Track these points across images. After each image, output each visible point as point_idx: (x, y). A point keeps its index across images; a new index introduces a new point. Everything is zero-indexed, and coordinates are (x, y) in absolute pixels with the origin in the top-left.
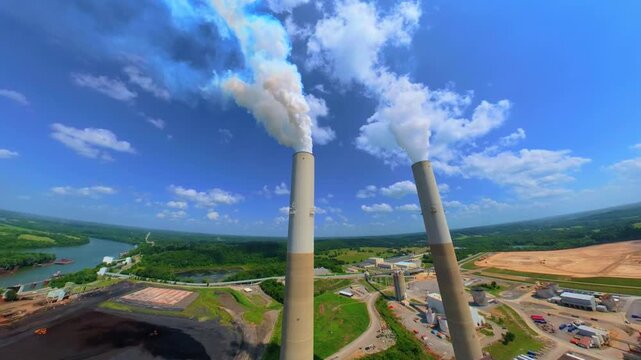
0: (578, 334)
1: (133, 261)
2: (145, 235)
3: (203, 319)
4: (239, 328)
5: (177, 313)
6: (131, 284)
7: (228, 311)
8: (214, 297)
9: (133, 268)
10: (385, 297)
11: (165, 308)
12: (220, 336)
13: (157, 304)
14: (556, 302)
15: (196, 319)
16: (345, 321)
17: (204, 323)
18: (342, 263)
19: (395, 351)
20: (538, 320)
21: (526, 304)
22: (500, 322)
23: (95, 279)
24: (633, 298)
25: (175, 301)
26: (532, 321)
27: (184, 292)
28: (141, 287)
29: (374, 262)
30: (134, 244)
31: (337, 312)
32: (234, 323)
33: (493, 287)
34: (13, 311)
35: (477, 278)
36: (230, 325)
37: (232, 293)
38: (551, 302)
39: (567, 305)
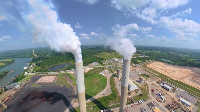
0: (160, 97)
1: (33, 66)
2: (32, 52)
3: (62, 86)
4: (72, 88)
5: (54, 85)
6: (37, 76)
7: (68, 82)
8: (63, 77)
9: (34, 69)
10: (114, 75)
11: (50, 83)
12: (67, 91)
13: (47, 83)
14: (161, 86)
15: (59, 86)
16: (100, 85)
17: (62, 87)
18: (103, 59)
19: (110, 96)
20: (153, 90)
21: (153, 84)
22: (142, 90)
23: (25, 77)
24: (182, 90)
25: (52, 81)
26: (151, 90)
27: (53, 76)
28: (40, 77)
29: (114, 60)
30: (30, 58)
31: (98, 82)
32: (70, 86)
33: (147, 76)
34: (10, 94)
35: (144, 71)
36: (70, 87)
37: (68, 74)
38: (160, 85)
39: (163, 88)
